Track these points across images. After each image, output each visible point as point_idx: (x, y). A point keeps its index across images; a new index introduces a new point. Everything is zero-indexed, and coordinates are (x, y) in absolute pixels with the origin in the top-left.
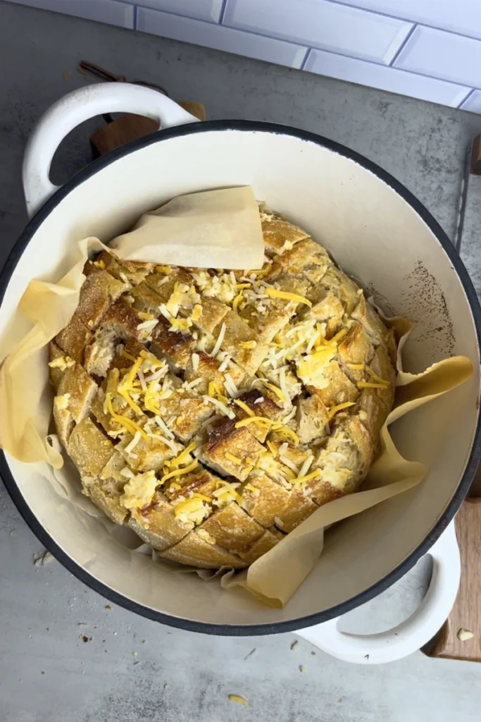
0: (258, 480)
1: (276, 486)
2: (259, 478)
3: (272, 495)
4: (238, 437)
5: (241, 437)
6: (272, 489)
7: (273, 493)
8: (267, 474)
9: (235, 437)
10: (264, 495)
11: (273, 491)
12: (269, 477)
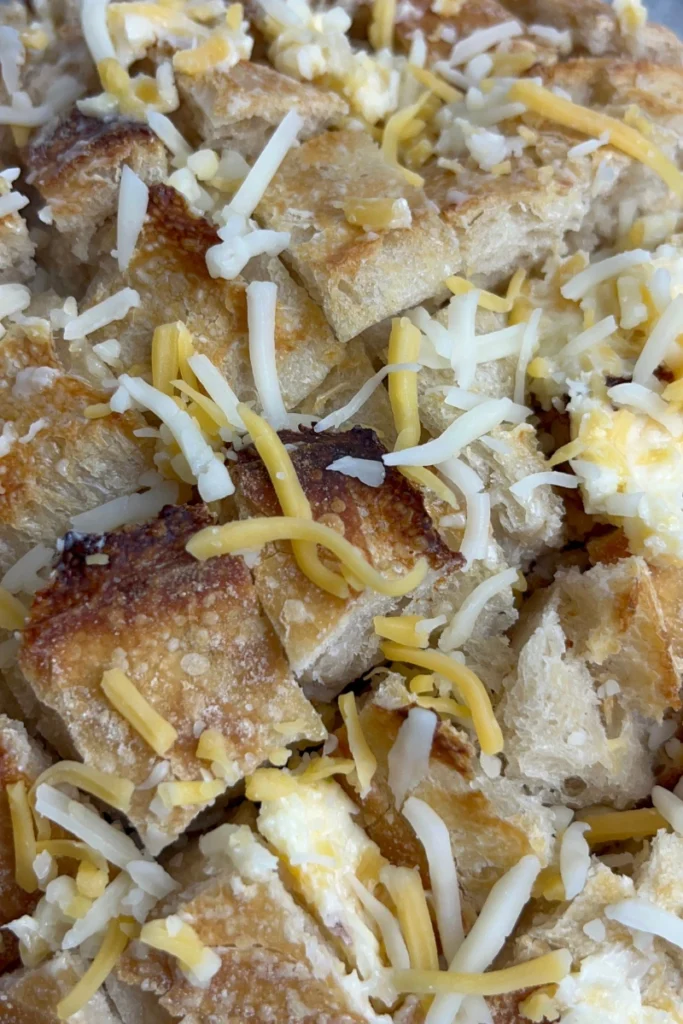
0: (229, 895)
1: (321, 959)
2: (238, 886)
3: (282, 1001)
4: (201, 611)
5: (213, 618)
6: (288, 970)
7: (292, 995)
8: (289, 876)
9: (181, 605)
10: (242, 989)
11: (295, 983)
12: (299, 899)
